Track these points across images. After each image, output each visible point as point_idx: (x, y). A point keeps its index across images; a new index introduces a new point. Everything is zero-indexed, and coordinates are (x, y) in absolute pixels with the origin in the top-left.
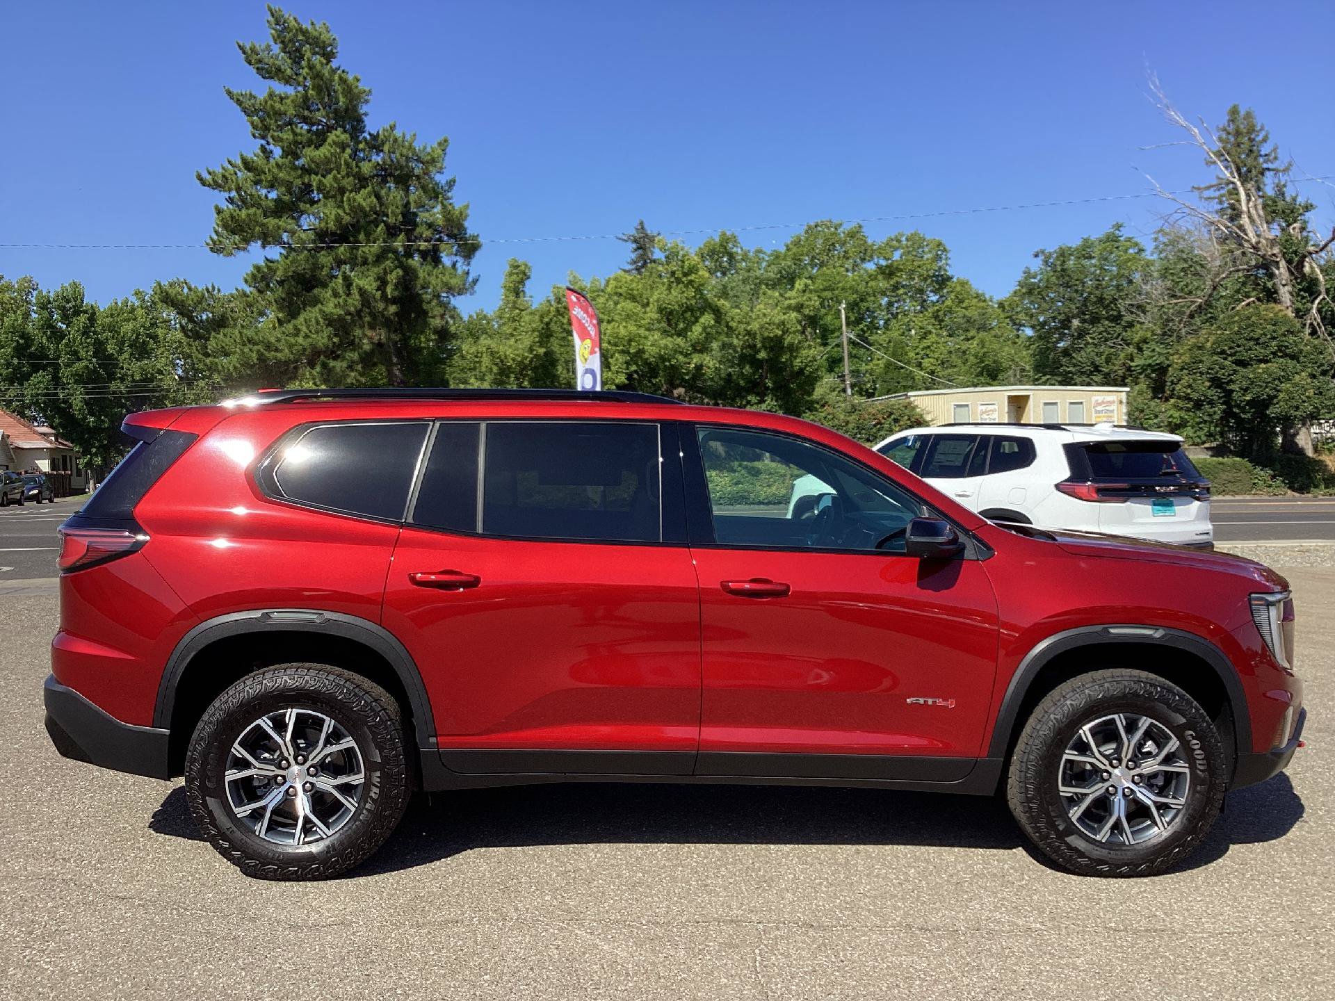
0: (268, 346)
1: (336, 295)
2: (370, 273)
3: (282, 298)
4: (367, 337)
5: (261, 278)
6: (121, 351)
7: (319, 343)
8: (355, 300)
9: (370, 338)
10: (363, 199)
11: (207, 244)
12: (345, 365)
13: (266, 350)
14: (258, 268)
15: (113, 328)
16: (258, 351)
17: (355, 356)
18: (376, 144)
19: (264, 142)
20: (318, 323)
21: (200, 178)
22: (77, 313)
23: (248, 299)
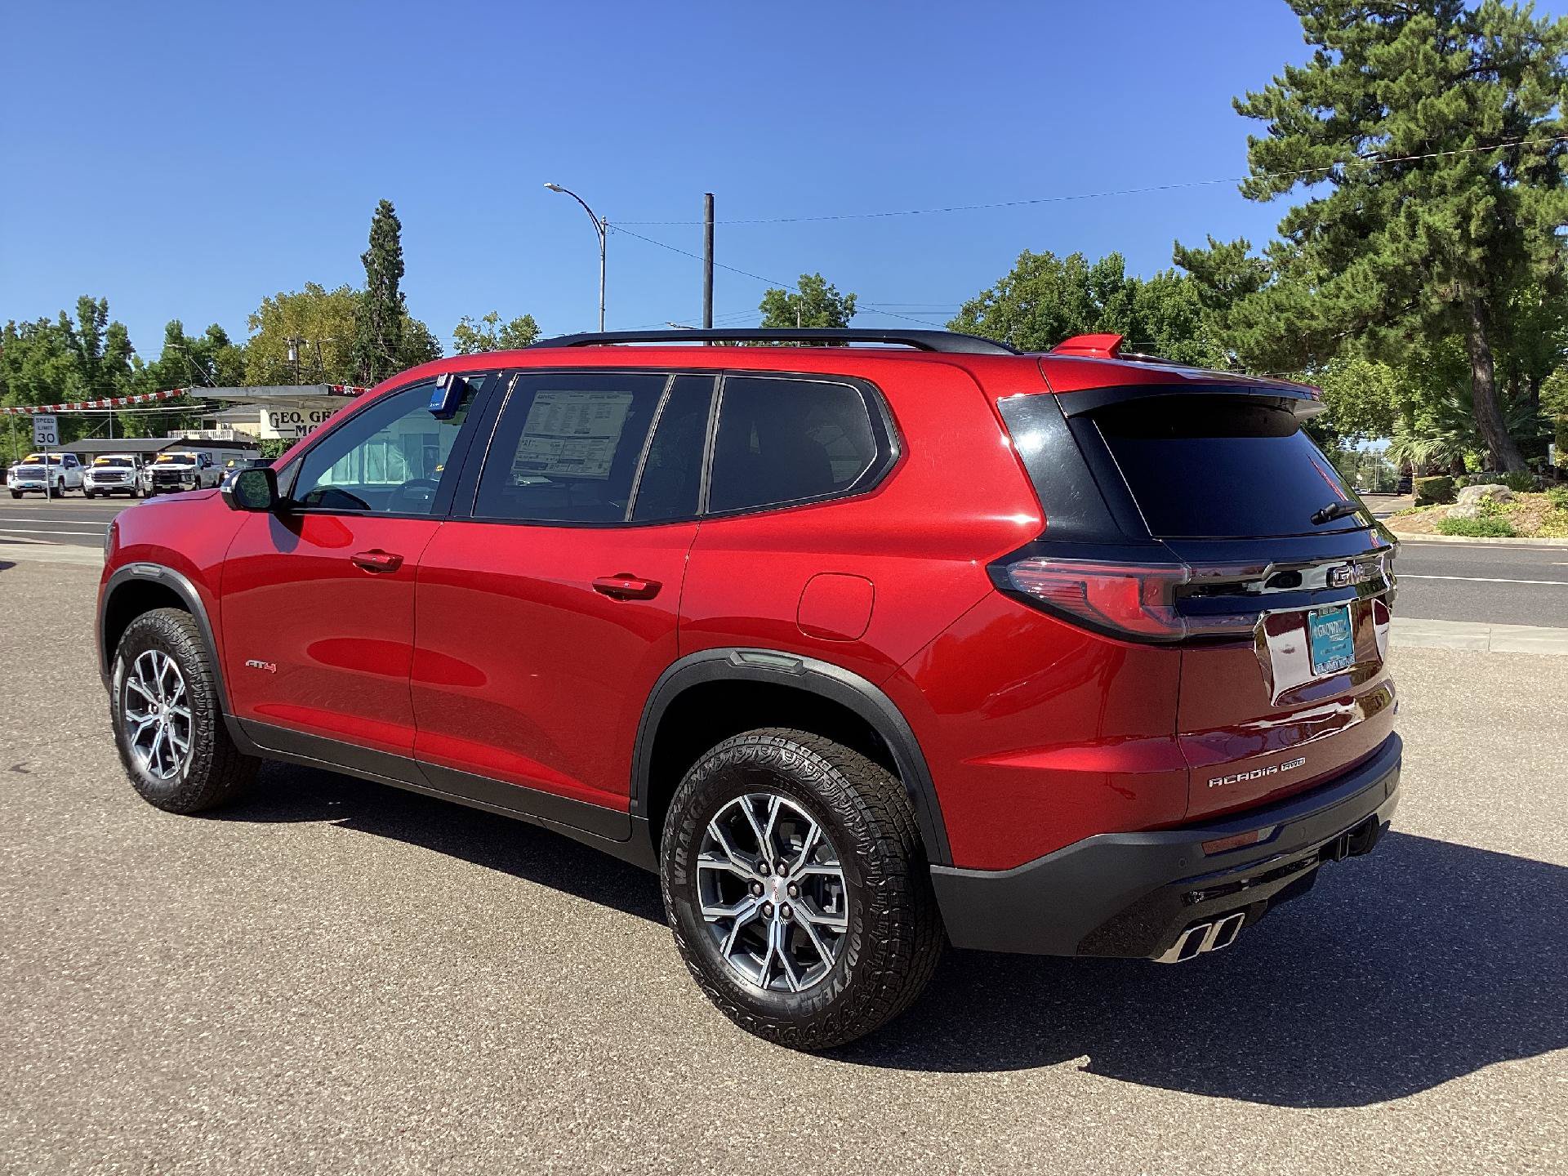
0: (1302, 313)
1: (1395, 238)
2: (1448, 206)
3: (1327, 250)
4: (1437, 295)
5: (1301, 224)
6: (1160, 331)
7: (1366, 306)
8: (1421, 245)
9: (1442, 296)
10: (1448, 104)
11: (1240, 189)
12: (1401, 333)
13: (1298, 318)
14: (1296, 212)
15: (1153, 306)
16: (1288, 319)
17: (1417, 320)
19: (1320, 47)
20: (1366, 278)
21: (1237, 106)
22: (1115, 289)
23: (1284, 254)
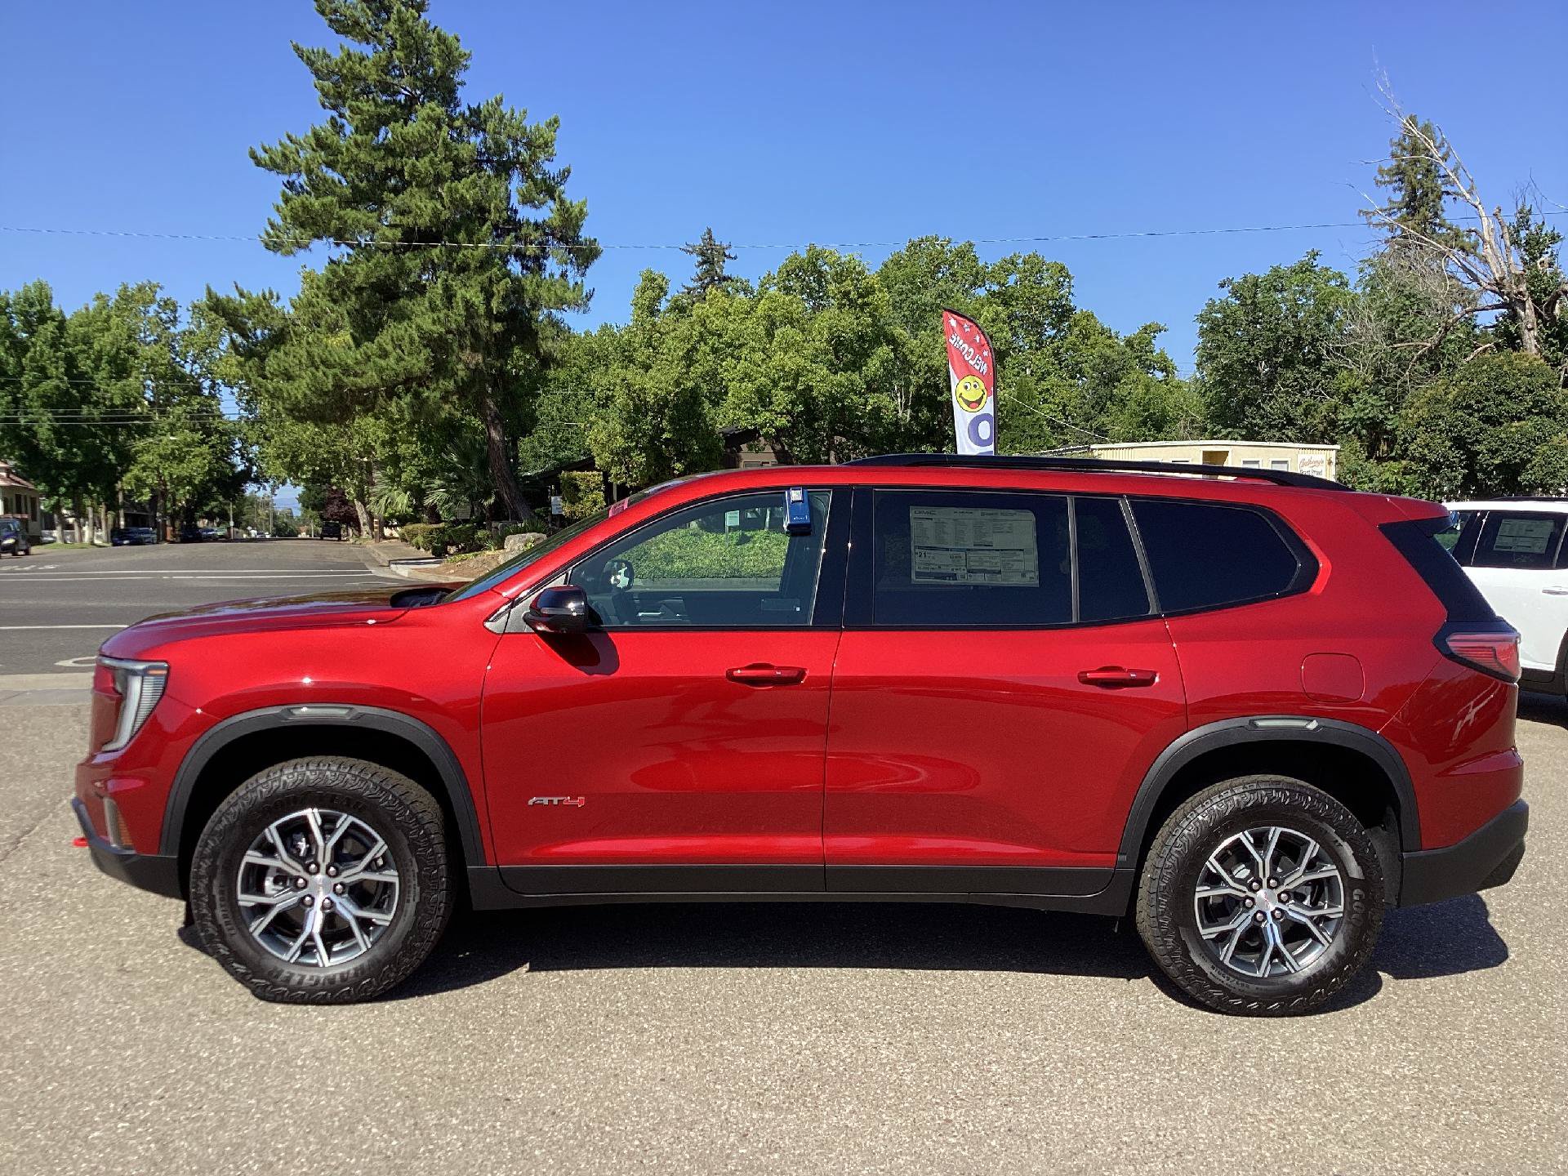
0: (346, 370)
1: (433, 308)
2: (474, 282)
3: (356, 310)
4: (466, 360)
5: (336, 284)
6: (97, 369)
7: (414, 367)
8: (458, 314)
9: (467, 363)
10: (465, 189)
11: (261, 239)
12: (438, 394)
13: (344, 374)
15: (86, 340)
16: (335, 375)
17: (451, 385)
18: (476, 120)
19: (335, 114)
20: (412, 342)
21: (254, 156)
22: (43, 319)
23: (314, 309)
